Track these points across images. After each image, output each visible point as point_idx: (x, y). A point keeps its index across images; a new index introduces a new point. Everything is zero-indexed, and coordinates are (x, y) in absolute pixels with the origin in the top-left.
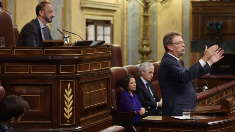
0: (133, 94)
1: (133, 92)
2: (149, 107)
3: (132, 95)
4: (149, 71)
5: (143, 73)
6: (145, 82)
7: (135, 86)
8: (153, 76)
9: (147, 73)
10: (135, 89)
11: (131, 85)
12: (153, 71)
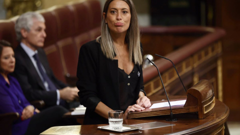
0: (9, 79)
1: (9, 75)
2: (42, 102)
3: (7, 80)
4: (36, 27)
5: (24, 34)
6: (31, 53)
7: (14, 64)
8: (45, 35)
9: (34, 32)
10: (12, 70)
11: (4, 60)
12: (43, 26)
